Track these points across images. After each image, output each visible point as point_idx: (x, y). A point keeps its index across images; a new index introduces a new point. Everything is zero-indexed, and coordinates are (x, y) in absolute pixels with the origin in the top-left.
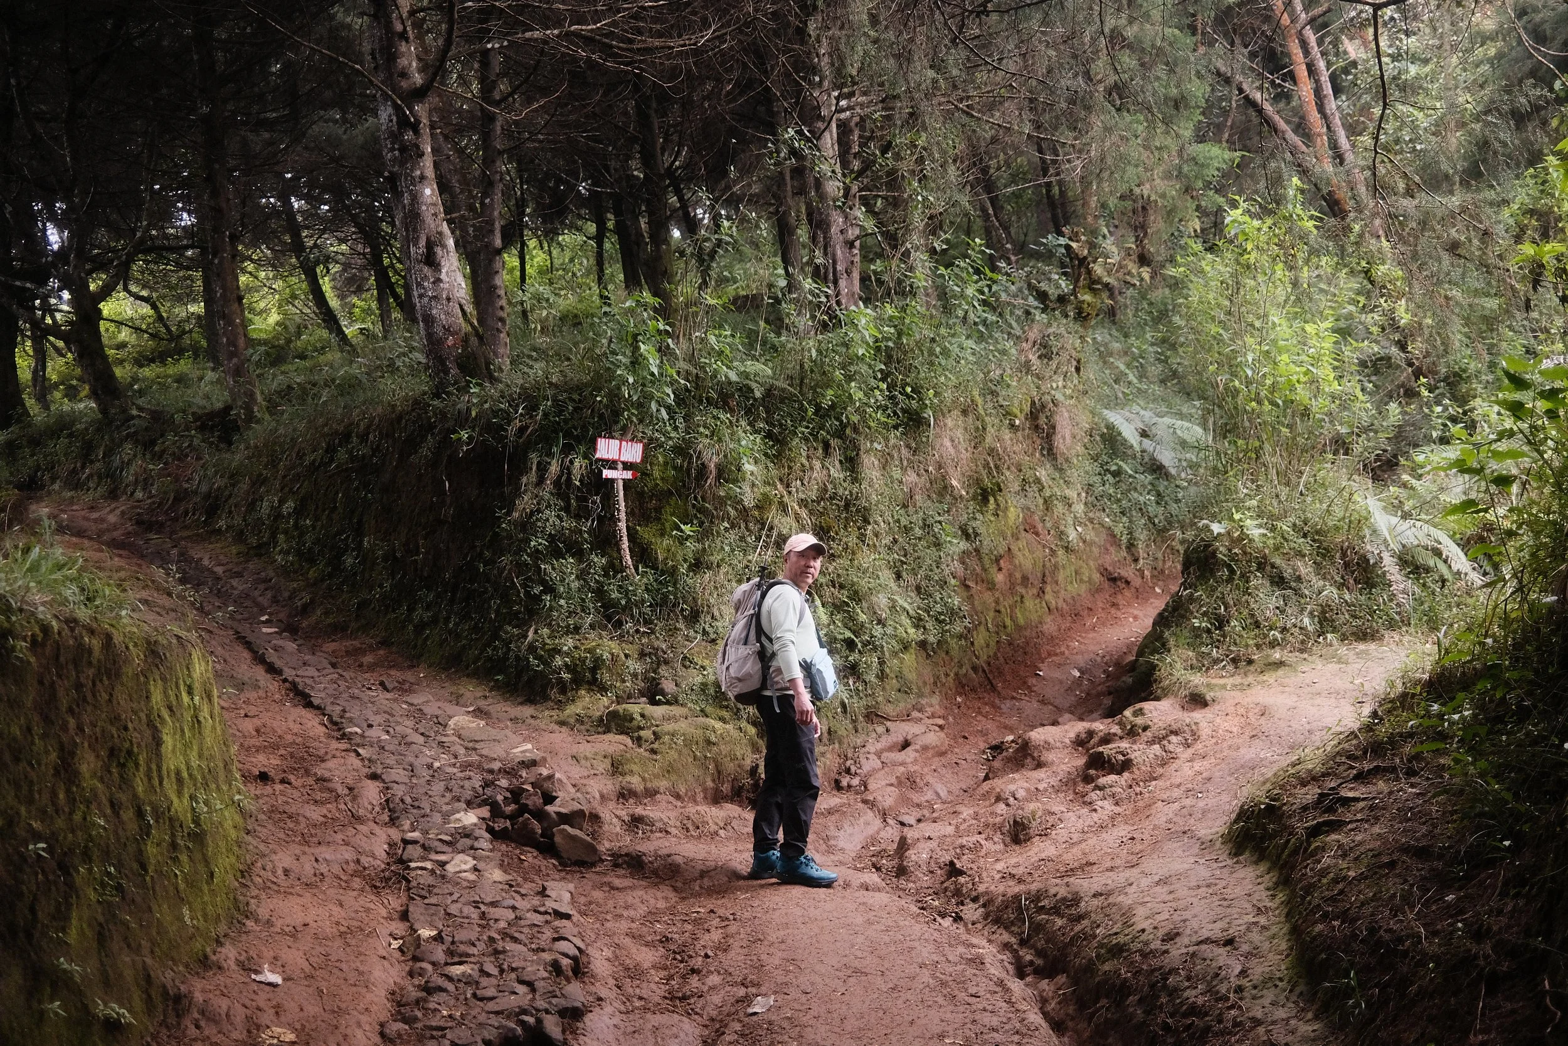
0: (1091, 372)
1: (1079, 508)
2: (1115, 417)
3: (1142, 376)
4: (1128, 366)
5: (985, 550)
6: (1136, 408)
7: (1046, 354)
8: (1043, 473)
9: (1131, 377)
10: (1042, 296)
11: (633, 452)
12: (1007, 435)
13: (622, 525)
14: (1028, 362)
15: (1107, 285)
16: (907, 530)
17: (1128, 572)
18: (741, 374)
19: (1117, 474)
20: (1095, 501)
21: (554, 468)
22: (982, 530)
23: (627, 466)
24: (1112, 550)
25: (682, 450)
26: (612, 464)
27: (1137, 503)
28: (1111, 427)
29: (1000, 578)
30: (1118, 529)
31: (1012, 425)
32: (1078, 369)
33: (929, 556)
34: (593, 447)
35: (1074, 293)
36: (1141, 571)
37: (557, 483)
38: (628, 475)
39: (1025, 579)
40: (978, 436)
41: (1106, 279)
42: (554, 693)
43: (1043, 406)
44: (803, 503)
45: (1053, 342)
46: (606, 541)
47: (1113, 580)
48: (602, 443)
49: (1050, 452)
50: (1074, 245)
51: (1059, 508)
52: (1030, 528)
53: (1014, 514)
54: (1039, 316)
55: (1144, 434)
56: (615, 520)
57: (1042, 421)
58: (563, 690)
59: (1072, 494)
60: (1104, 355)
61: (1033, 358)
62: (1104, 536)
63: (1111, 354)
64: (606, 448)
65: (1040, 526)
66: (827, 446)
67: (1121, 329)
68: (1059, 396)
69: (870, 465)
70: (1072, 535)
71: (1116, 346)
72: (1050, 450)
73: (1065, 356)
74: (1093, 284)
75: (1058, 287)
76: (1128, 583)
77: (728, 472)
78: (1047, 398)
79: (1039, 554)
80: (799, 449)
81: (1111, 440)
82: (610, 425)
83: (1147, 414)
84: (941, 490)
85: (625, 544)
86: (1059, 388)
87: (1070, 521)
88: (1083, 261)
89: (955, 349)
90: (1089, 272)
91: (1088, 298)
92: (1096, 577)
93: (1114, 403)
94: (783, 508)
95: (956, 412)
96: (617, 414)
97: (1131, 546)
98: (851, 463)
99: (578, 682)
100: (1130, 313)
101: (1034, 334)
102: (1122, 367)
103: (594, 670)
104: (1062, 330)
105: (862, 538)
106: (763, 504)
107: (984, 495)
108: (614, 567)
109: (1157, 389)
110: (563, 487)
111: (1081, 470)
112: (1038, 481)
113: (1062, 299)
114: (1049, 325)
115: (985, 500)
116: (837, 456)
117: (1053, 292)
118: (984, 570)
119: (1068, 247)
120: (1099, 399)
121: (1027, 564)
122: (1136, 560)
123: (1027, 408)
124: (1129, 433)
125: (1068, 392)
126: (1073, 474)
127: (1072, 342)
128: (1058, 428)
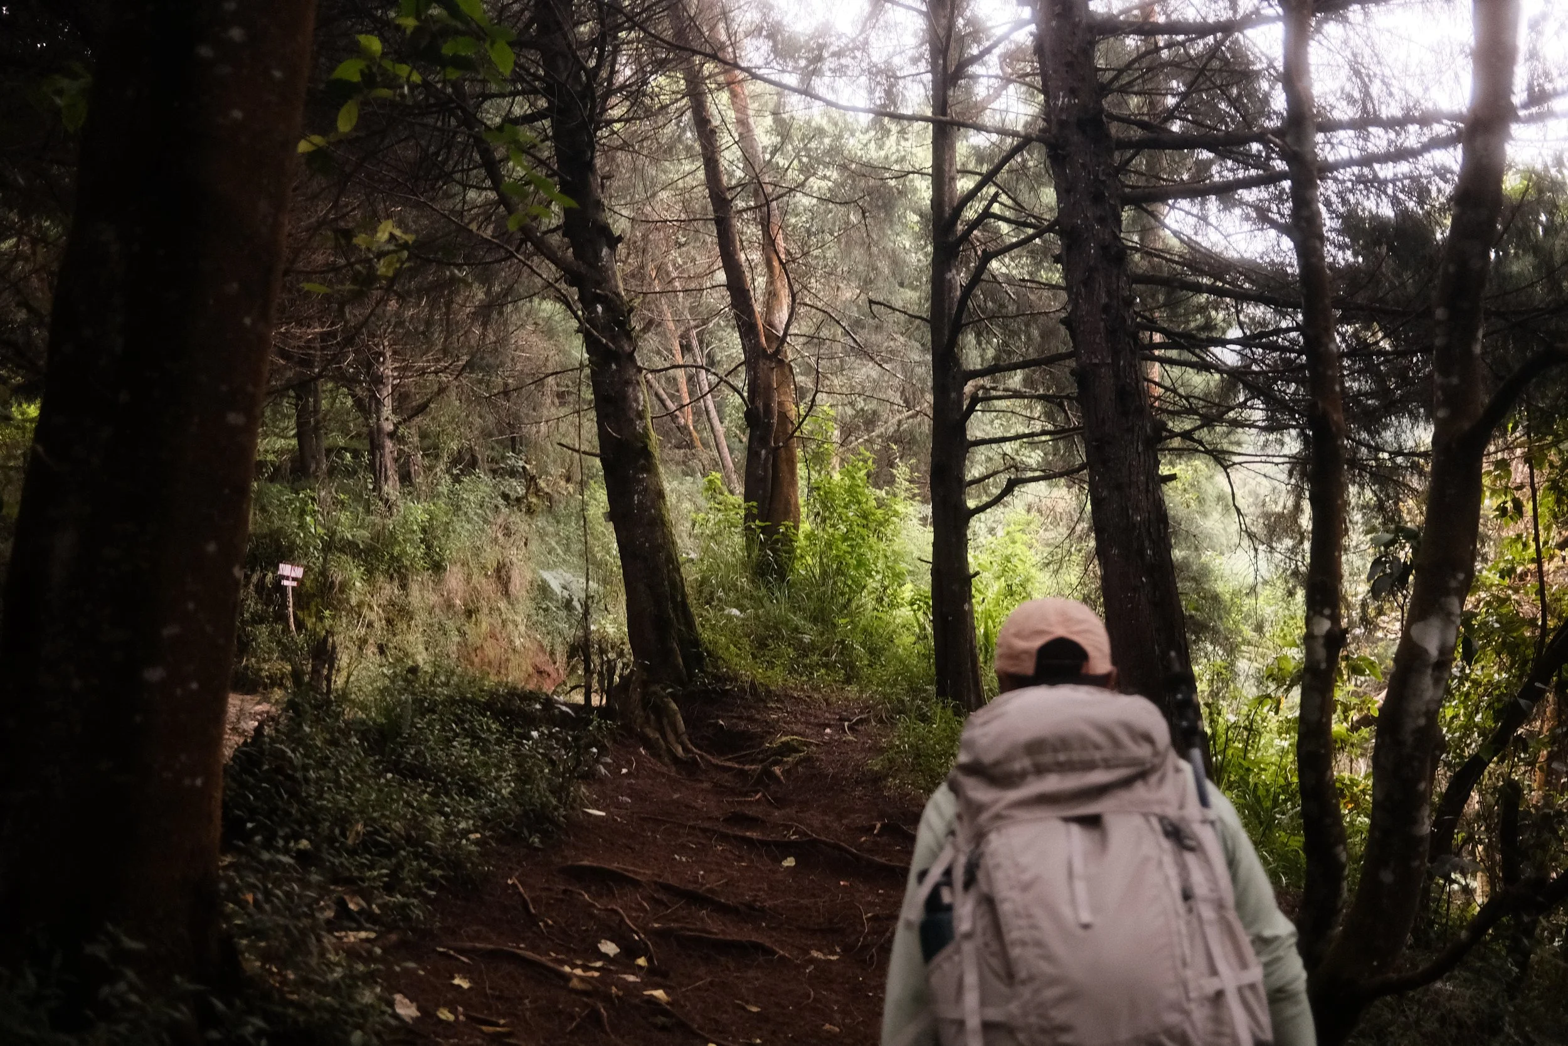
0: (534, 546)
1: (522, 628)
2: (547, 575)
3: (567, 550)
4: (557, 543)
5: (469, 643)
6: (560, 571)
7: (508, 533)
8: (502, 605)
9: (559, 551)
10: (505, 497)
11: (299, 572)
12: (484, 581)
13: (291, 609)
14: (497, 538)
15: (547, 493)
16: (431, 625)
17: (550, 669)
18: (353, 536)
19: (546, 610)
20: (532, 625)
21: (255, 578)
22: (468, 631)
23: (294, 579)
24: (541, 655)
25: (323, 572)
26: (287, 578)
27: (558, 628)
28: (544, 581)
29: (476, 660)
30: (545, 643)
31: (486, 574)
32: (526, 544)
33: (442, 640)
34: (278, 569)
35: (526, 496)
36: (557, 669)
37: (256, 586)
38: (295, 584)
39: (490, 663)
40: (468, 579)
41: (547, 490)
42: (261, 689)
43: (504, 565)
44: (379, 606)
45: (512, 527)
46: (282, 617)
47: (540, 673)
48: (281, 566)
49: (506, 593)
50: (528, 467)
51: (511, 626)
52: (493, 636)
53: (485, 626)
54: (505, 510)
55: (564, 588)
56: (287, 608)
57: (503, 573)
58: (265, 688)
59: (519, 619)
60: (542, 535)
61: (500, 535)
62: (536, 645)
63: (547, 535)
64: (285, 569)
65: (499, 636)
66: (391, 577)
67: (555, 517)
68: (514, 560)
69: (414, 588)
70: (517, 643)
71: (551, 529)
72: (507, 591)
73: (518, 536)
74: (538, 491)
75: (516, 491)
76: (549, 675)
77: (344, 586)
78: (507, 560)
79: (498, 650)
80: (381, 579)
81: (544, 589)
82: (287, 555)
83: (568, 576)
84: (449, 605)
85: (292, 620)
86: (515, 555)
87: (517, 634)
88: (533, 478)
89: (459, 529)
90: (536, 484)
91: (534, 500)
92: (530, 669)
93: (548, 567)
94: (371, 608)
95: (459, 564)
96: (292, 551)
97: (552, 654)
98: (404, 586)
99: (273, 684)
100: (562, 506)
101: (500, 521)
102: (554, 544)
103: (281, 679)
104: (518, 520)
105: (409, 626)
106: (360, 605)
107: (469, 613)
108: (286, 630)
109: (575, 560)
110: (260, 587)
111: (525, 606)
112: (499, 609)
113: (518, 500)
114: (510, 515)
115: (470, 616)
116: (396, 583)
117: (513, 495)
118: (469, 654)
119: (524, 468)
120: (538, 564)
121: (491, 655)
122: (555, 663)
123: (495, 565)
124: (555, 585)
125: (520, 557)
126: (520, 608)
127: (524, 527)
128: (513, 579)
